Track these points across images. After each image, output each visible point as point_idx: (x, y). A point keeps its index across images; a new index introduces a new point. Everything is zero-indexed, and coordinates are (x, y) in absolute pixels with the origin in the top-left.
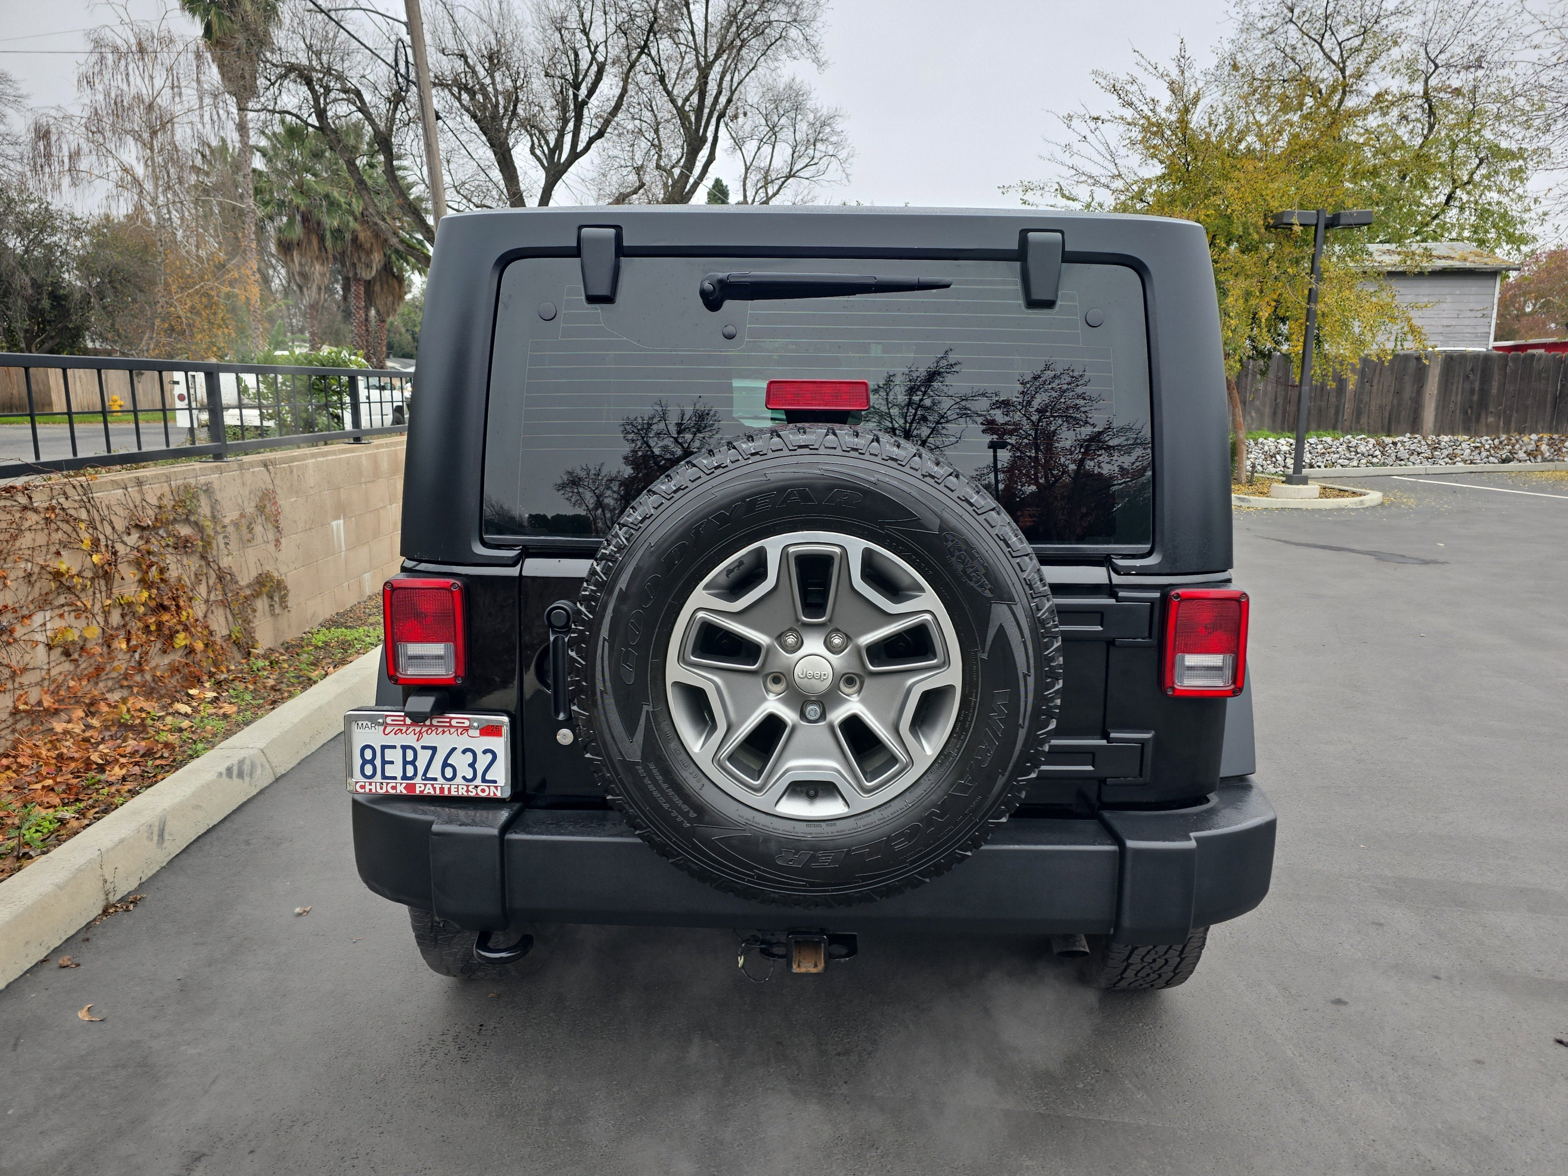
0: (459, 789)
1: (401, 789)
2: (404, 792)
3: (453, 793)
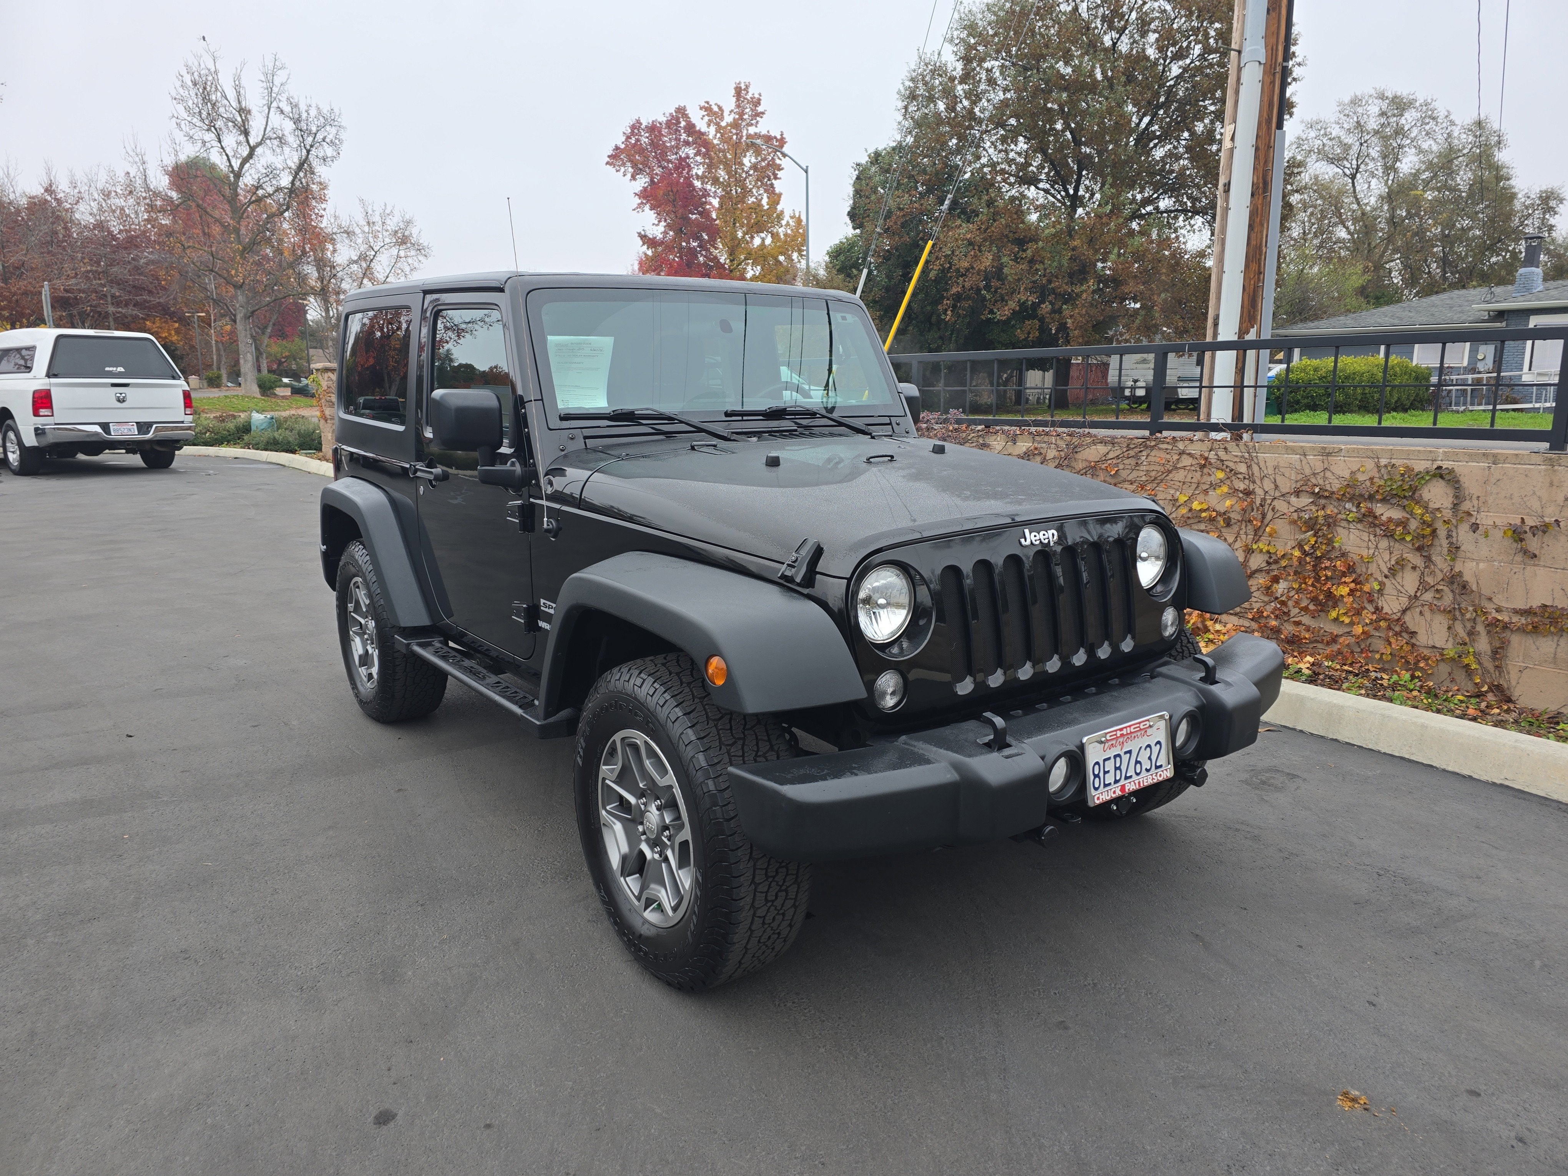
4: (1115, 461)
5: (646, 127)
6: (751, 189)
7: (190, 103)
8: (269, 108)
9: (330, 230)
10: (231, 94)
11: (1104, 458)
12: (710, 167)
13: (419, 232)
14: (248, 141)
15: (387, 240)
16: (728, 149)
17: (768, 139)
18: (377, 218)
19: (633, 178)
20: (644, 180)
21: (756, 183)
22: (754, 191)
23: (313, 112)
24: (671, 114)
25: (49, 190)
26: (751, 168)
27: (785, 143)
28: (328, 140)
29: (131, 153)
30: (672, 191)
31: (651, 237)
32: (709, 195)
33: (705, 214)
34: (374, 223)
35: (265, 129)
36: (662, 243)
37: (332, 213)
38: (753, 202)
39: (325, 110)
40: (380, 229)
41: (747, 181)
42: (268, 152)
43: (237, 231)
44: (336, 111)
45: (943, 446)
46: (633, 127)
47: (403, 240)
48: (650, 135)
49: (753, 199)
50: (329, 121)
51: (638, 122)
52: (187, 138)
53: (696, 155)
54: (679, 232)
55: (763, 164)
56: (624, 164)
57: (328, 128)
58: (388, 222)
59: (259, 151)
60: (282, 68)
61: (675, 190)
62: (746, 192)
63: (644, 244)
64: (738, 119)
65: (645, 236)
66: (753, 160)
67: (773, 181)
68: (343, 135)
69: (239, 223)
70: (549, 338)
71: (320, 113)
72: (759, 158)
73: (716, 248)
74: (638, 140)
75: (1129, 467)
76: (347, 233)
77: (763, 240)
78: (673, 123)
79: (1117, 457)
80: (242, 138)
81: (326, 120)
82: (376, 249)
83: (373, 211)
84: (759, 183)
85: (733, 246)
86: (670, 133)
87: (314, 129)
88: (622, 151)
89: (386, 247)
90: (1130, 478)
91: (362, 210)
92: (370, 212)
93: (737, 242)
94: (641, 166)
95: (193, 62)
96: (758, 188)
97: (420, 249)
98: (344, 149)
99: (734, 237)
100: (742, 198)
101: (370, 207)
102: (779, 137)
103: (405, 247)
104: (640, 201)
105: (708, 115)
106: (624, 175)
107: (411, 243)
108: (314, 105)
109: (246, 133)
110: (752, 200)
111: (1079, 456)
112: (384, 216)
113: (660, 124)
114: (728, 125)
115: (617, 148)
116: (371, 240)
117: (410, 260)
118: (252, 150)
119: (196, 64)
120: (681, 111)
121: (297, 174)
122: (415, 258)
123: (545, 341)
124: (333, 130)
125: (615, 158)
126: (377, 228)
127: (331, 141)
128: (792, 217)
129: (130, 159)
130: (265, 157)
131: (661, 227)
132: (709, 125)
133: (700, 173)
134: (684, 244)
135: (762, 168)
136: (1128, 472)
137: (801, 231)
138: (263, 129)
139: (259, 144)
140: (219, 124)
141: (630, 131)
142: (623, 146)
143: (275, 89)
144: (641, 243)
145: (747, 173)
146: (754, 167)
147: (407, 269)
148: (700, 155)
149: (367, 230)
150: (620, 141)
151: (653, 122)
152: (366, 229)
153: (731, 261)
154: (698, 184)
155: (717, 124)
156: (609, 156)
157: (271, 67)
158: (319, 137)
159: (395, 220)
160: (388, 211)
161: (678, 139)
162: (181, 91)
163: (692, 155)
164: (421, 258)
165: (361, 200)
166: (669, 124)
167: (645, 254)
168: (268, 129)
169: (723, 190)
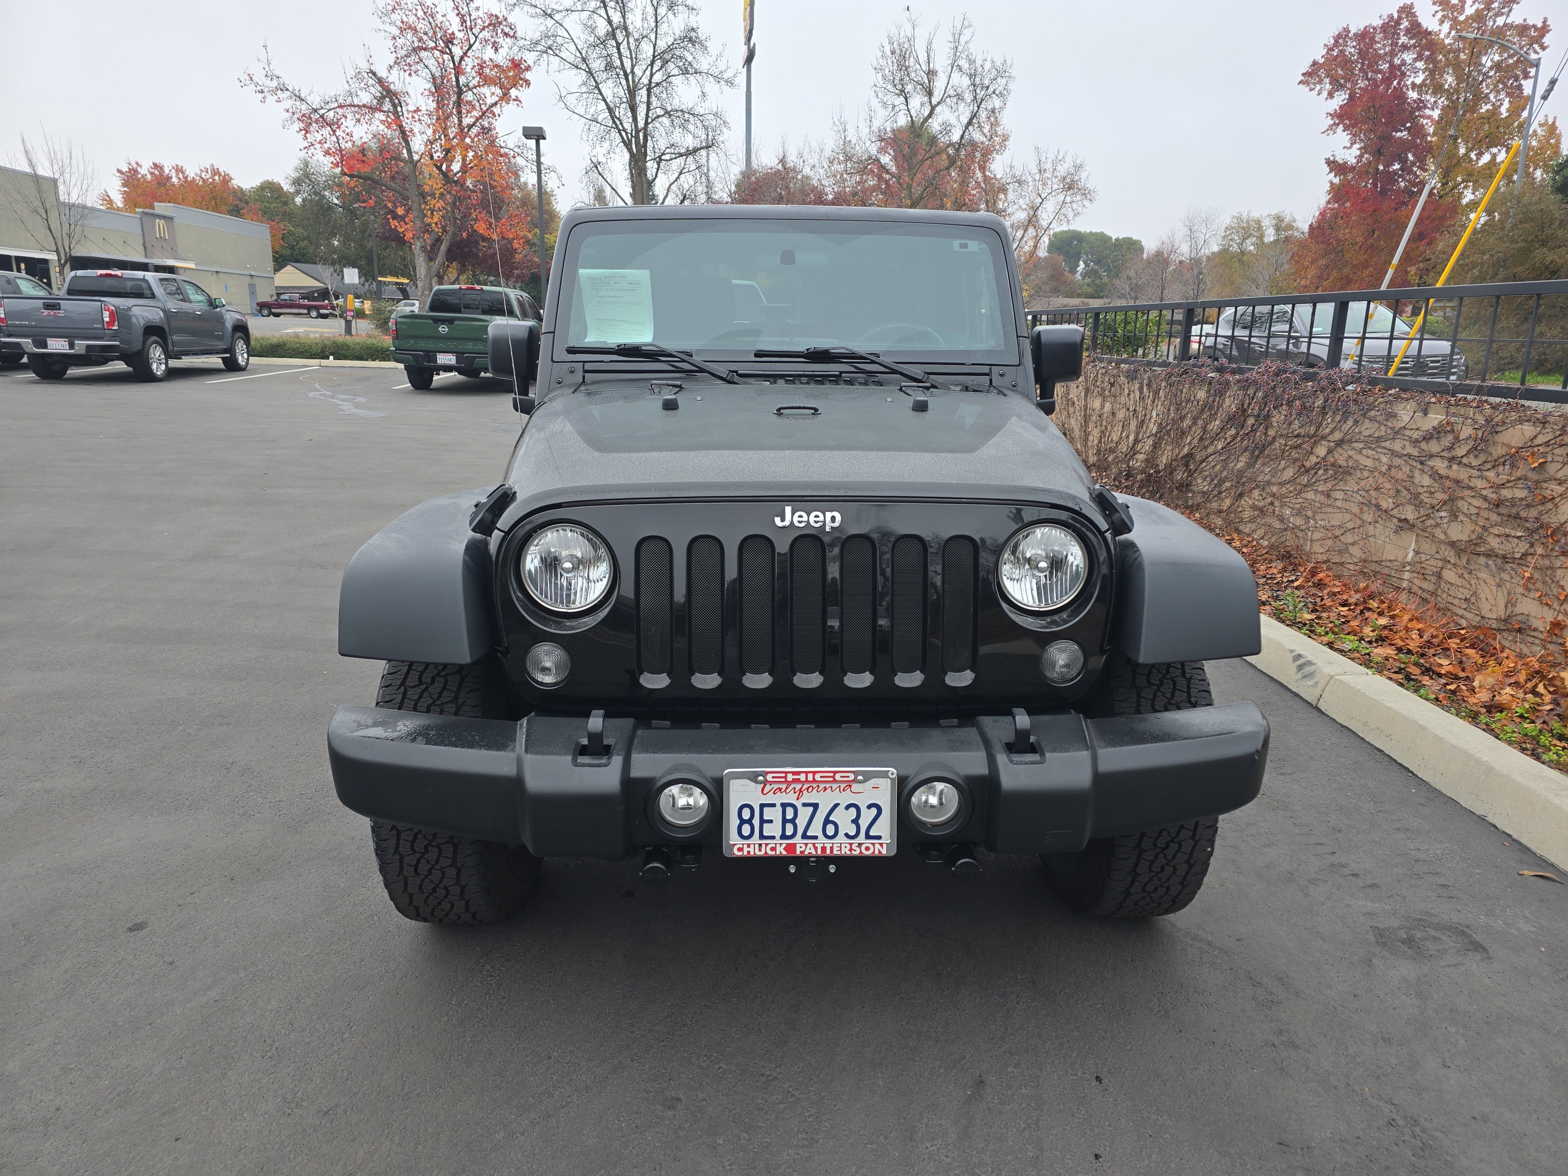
4: (1542, 449)
5: (1355, 35)
6: (1488, 94)
7: (887, 72)
8: (952, 68)
9: (1004, 180)
10: (923, 58)
11: (1530, 445)
12: (1434, 71)
13: (1088, 178)
14: (930, 102)
15: (1055, 187)
16: (1464, 48)
17: (1523, 29)
18: (1049, 166)
19: (1331, 95)
20: (1343, 97)
21: (1496, 86)
22: (1492, 96)
23: (988, 66)
24: (1391, 17)
25: (782, 161)
26: (1491, 68)
27: (1548, 31)
28: (997, 92)
29: (837, 123)
30: (1374, 107)
31: (1341, 162)
32: (1425, 107)
33: (1417, 131)
34: (1045, 170)
35: (946, 88)
36: (1353, 168)
37: (1009, 163)
38: (1488, 111)
39: (998, 64)
40: (1050, 176)
41: (1484, 84)
42: (947, 110)
43: (909, 187)
44: (1009, 62)
45: (926, 402)
46: (1337, 38)
47: (1070, 185)
48: (1359, 44)
49: (1489, 107)
50: (1001, 73)
51: (1347, 30)
52: (881, 104)
53: (1415, 60)
54: (1378, 153)
55: (1511, 61)
56: (1320, 82)
57: (999, 79)
58: (1059, 168)
59: (938, 109)
60: (970, 26)
61: (1378, 105)
62: (1479, 98)
63: (1331, 171)
64: (1483, 10)
65: (1334, 162)
66: (1497, 58)
67: (1522, 82)
68: (1011, 86)
69: (912, 179)
70: (581, 271)
71: (994, 66)
72: (1506, 55)
73: (1426, 170)
74: (1341, 51)
75: (1560, 459)
76: (1019, 182)
77: (1494, 156)
78: (1390, 27)
79: (1547, 444)
80: (926, 99)
81: (998, 72)
82: (1043, 196)
83: (1046, 158)
84: (1501, 86)
85: (1448, 167)
86: (1386, 38)
87: (987, 82)
88: (1321, 66)
89: (1054, 194)
90: (1559, 475)
91: (1036, 159)
92: (1043, 159)
93: (1455, 161)
94: (1342, 81)
95: (894, 32)
96: (1498, 92)
97: (1086, 194)
98: (1011, 100)
99: (1452, 153)
100: (1472, 107)
101: (1044, 155)
102: (1540, 25)
103: (1072, 191)
104: (1332, 122)
105: (1442, 10)
106: (1319, 94)
107: (1078, 188)
108: (989, 60)
109: (930, 94)
110: (1485, 108)
111: (1500, 438)
112: (1056, 162)
113: (1374, 28)
114: (1467, 18)
115: (1315, 63)
116: (1040, 188)
117: (1075, 206)
118: (933, 108)
119: (897, 33)
120: (1407, 11)
121: (967, 128)
122: (1080, 203)
123: (575, 273)
124: (1004, 81)
125: (1311, 76)
126: (1047, 175)
127: (1000, 93)
128: (1541, 125)
129: (836, 129)
130: (943, 114)
131: (1355, 151)
132: (1442, 22)
133: (1418, 81)
134: (1381, 167)
135: (1508, 66)
136: (1559, 466)
137: (1552, 141)
138: (944, 89)
139: (939, 103)
140: (909, 88)
141: (1333, 42)
142: (1322, 61)
143: (960, 48)
144: (1328, 170)
145: (1485, 74)
146: (1497, 66)
147: (1070, 214)
148: (1421, 60)
149: (1037, 179)
150: (1319, 54)
151: (1365, 28)
152: (1037, 177)
153: (1443, 185)
154: (1413, 95)
155: (1455, 20)
156: (1303, 74)
157: (959, 28)
158: (991, 90)
159: (1066, 165)
160: (1060, 157)
161: (1394, 44)
162: (881, 60)
163: (1409, 61)
164: (1086, 203)
165: (1037, 149)
166: (1385, 28)
167: (1331, 183)
168: (949, 87)
169: (1447, 99)
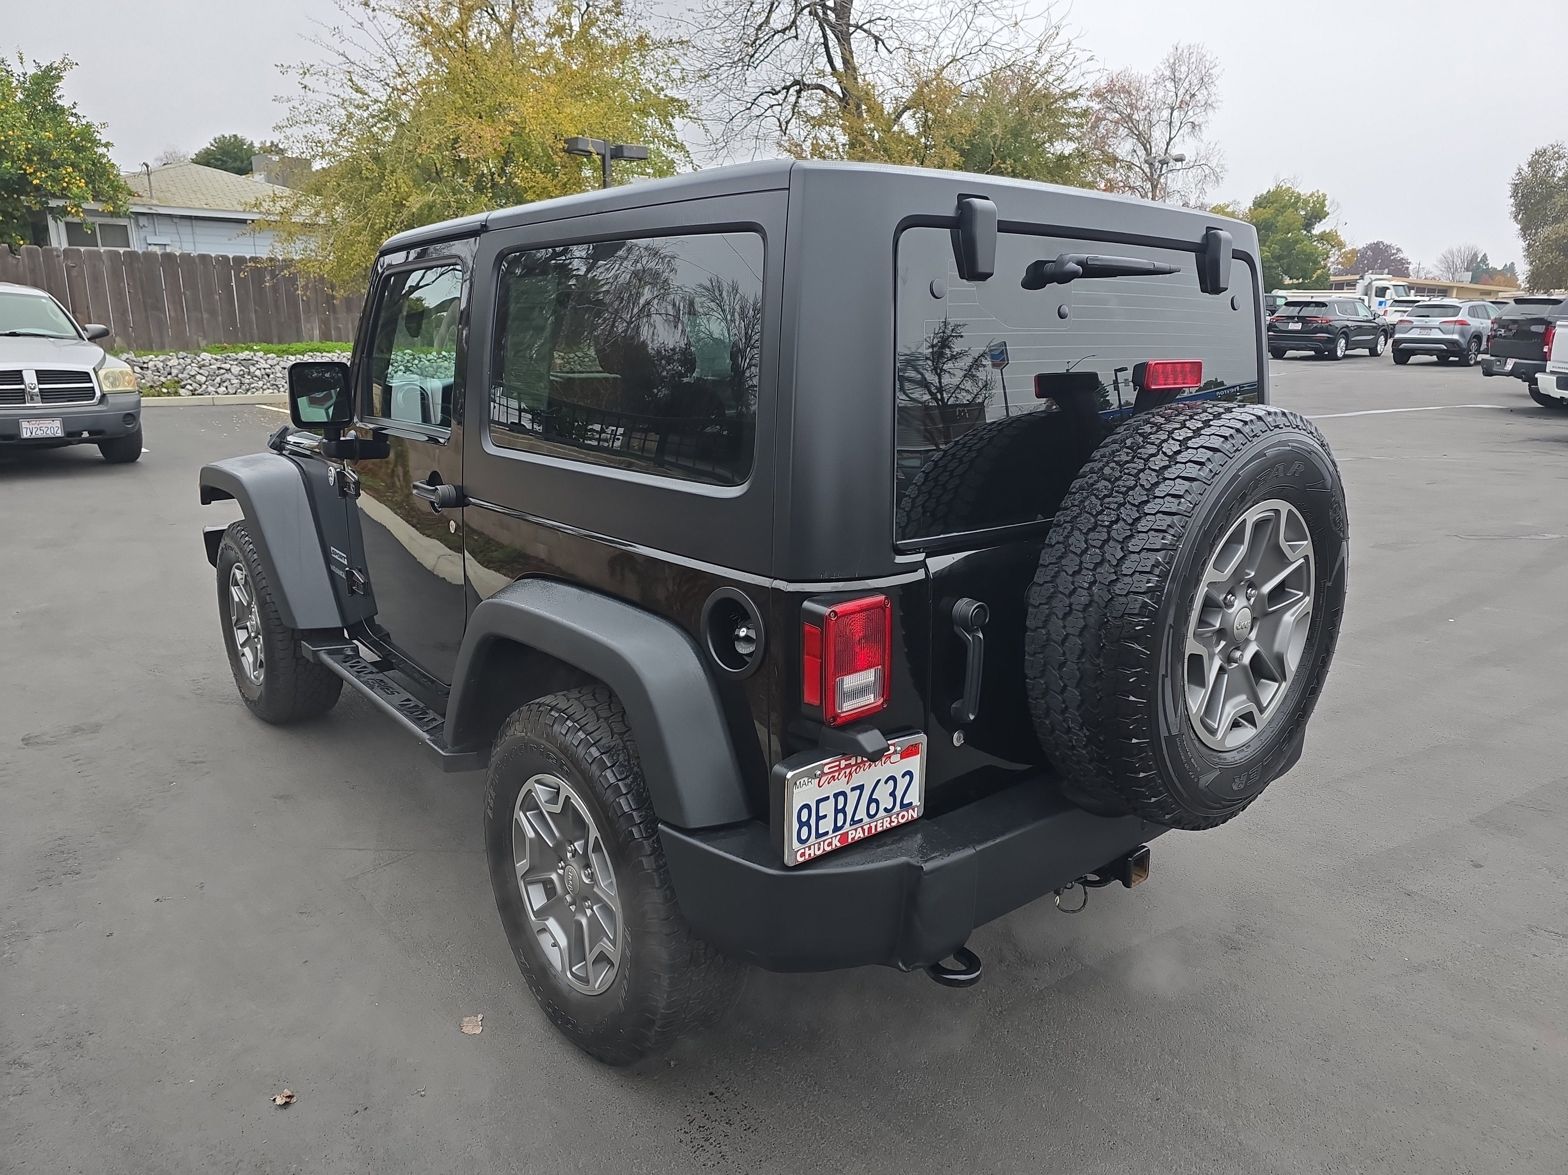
0: (883, 823)
1: (836, 843)
2: (839, 845)
3: (879, 829)
